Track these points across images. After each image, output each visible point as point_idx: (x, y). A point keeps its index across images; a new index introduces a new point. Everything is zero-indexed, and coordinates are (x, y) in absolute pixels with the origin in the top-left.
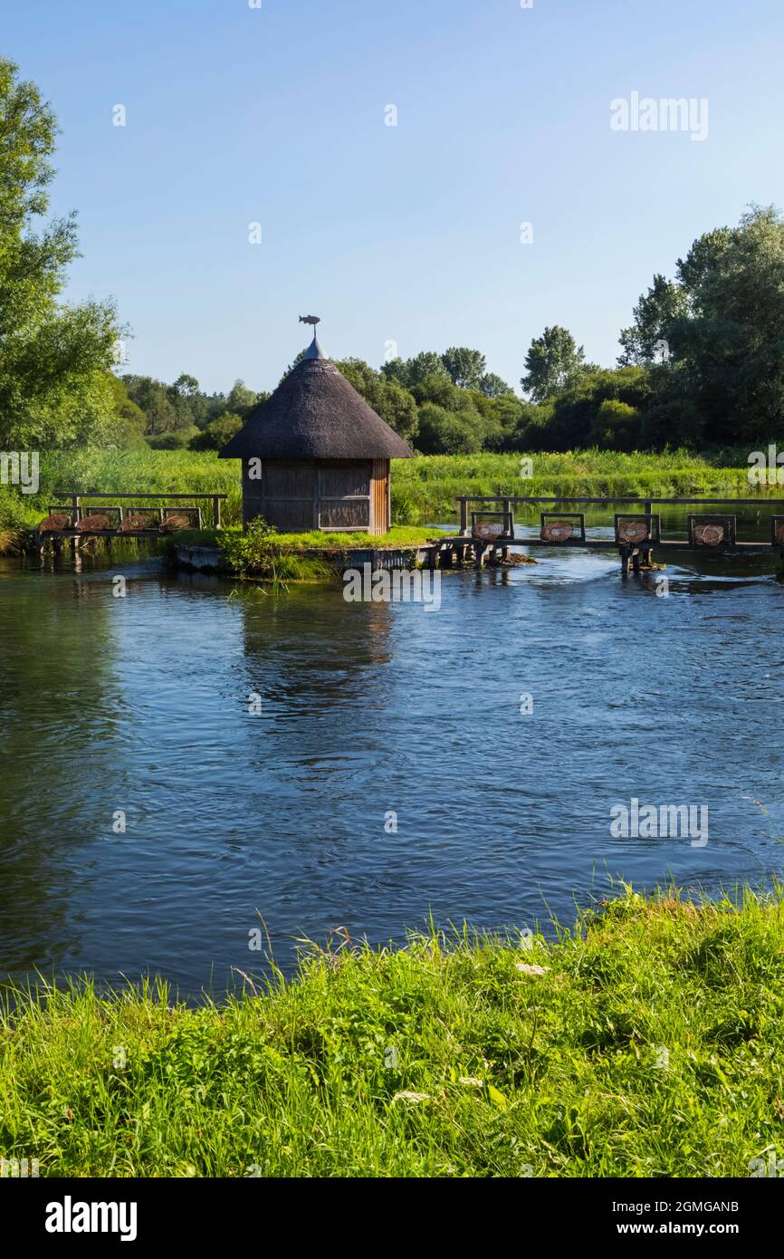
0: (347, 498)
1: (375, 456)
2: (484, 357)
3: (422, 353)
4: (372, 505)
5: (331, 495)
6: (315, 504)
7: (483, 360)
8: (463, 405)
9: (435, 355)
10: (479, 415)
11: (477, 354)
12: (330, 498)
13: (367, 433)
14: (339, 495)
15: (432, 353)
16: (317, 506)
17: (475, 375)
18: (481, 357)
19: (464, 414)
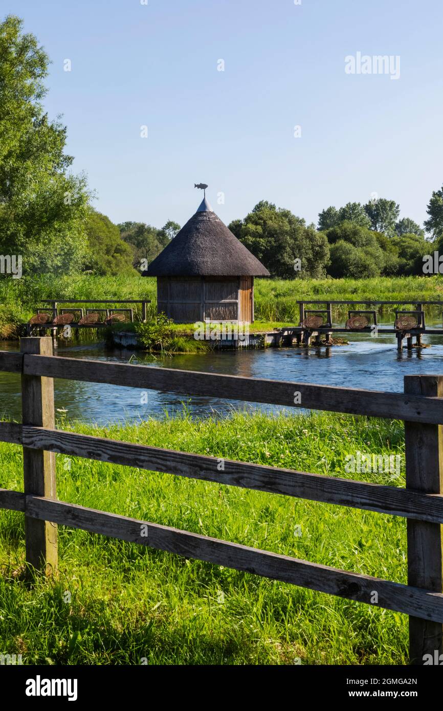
0: (223, 301)
1: (240, 274)
2: (398, 206)
3: (350, 203)
4: (240, 306)
5: (212, 300)
6: (202, 305)
7: (397, 207)
8: (368, 242)
9: (359, 205)
10: (380, 249)
11: (393, 204)
12: (211, 301)
13: (236, 259)
14: (218, 299)
15: (357, 203)
16: (203, 307)
17: (391, 219)
18: (396, 205)
19: (369, 249)
